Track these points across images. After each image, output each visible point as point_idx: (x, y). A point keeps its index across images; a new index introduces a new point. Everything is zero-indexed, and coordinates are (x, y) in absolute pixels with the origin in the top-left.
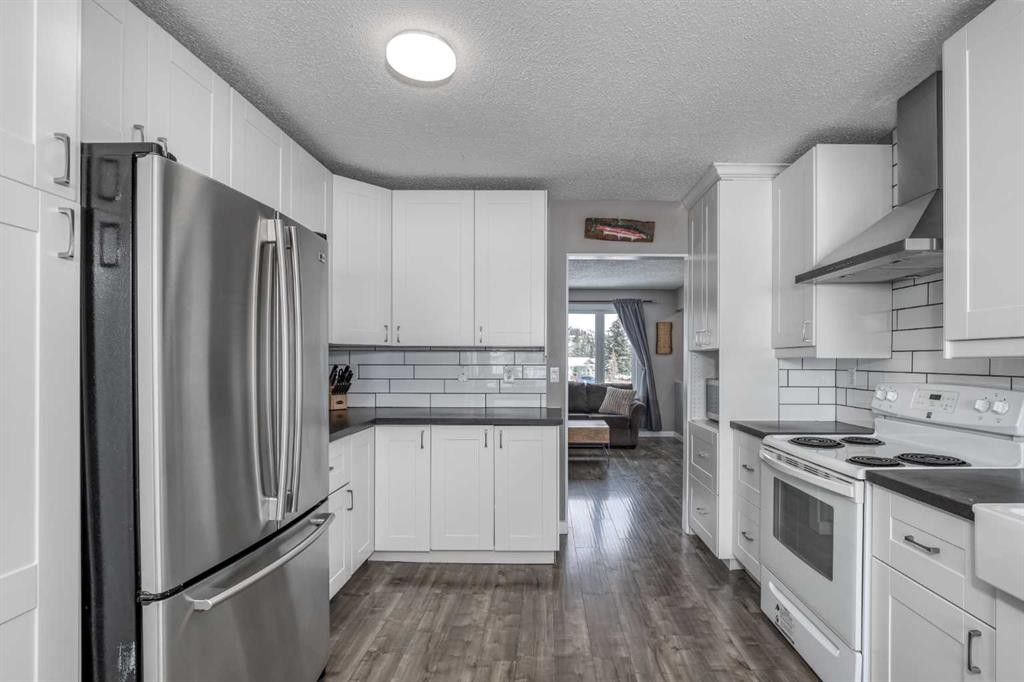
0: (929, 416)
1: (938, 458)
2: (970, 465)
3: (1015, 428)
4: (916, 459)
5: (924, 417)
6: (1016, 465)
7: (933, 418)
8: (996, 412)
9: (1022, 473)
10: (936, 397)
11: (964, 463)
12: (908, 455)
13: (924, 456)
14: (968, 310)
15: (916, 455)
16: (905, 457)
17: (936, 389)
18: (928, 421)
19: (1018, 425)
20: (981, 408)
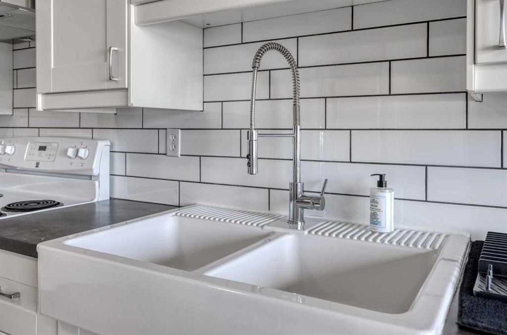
0: (37, 165)
1: (38, 202)
2: (63, 205)
3: (91, 170)
4: (20, 207)
5: (33, 166)
6: (93, 200)
7: (41, 167)
8: (81, 158)
9: (97, 206)
10: (42, 148)
11: (58, 204)
12: (13, 204)
13: (26, 203)
14: (52, 67)
15: (21, 203)
16: (12, 207)
17: (42, 141)
18: (36, 171)
19: (94, 166)
20: (71, 156)
